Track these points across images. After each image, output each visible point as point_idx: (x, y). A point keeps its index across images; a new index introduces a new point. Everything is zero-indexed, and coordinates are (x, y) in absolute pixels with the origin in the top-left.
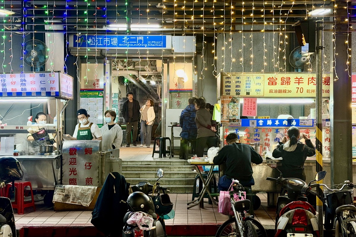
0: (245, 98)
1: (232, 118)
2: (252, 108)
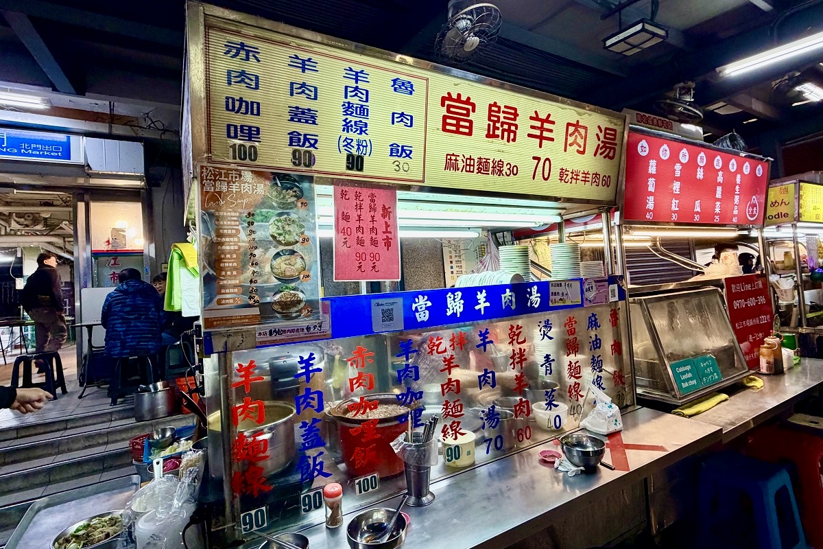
0: (340, 188)
1: (277, 297)
2: (380, 237)
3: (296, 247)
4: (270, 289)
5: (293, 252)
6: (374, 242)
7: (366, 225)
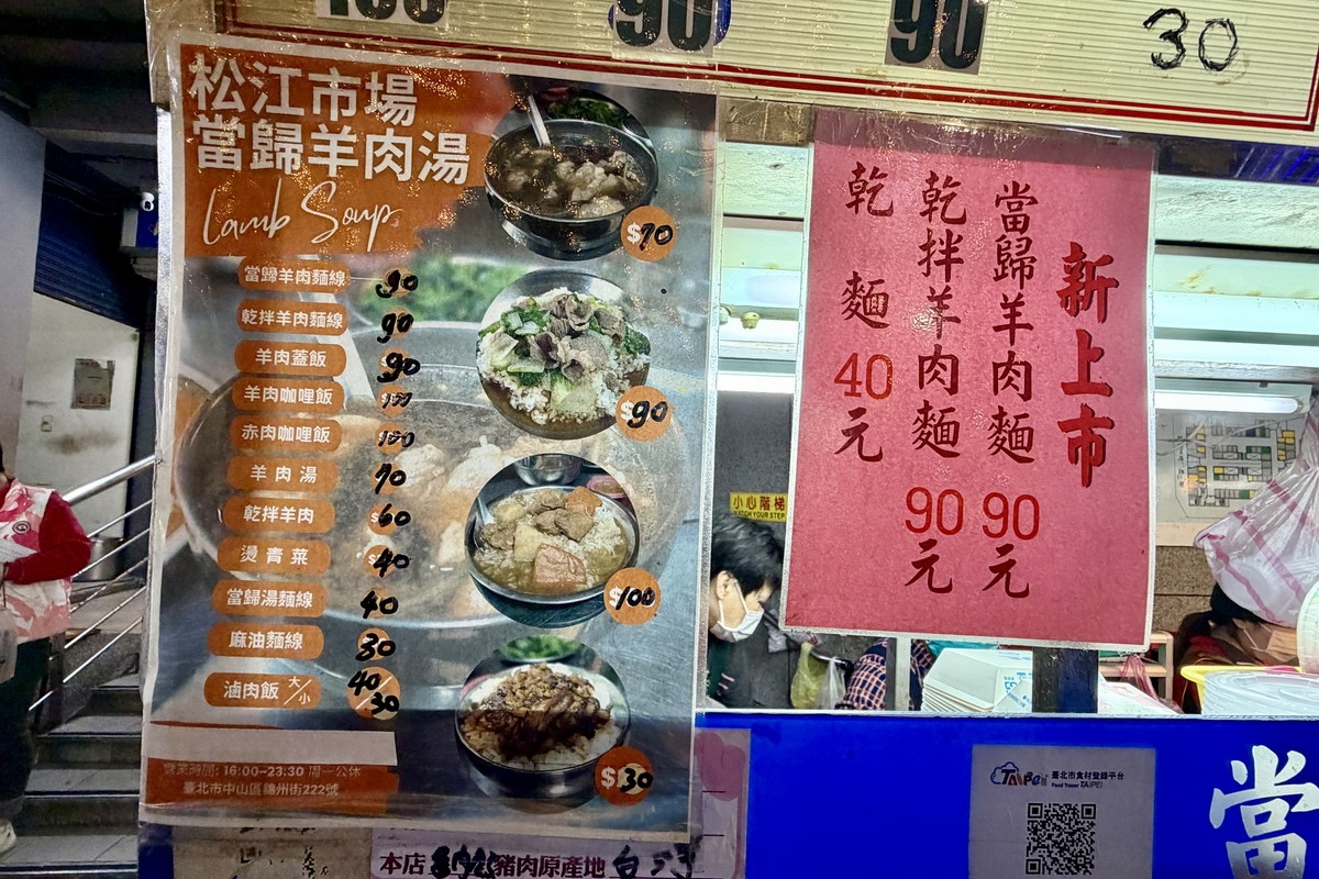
2: (1049, 410)
3: (600, 449)
4: (451, 649)
5: (580, 472)
6: (1012, 439)
7: (976, 346)
